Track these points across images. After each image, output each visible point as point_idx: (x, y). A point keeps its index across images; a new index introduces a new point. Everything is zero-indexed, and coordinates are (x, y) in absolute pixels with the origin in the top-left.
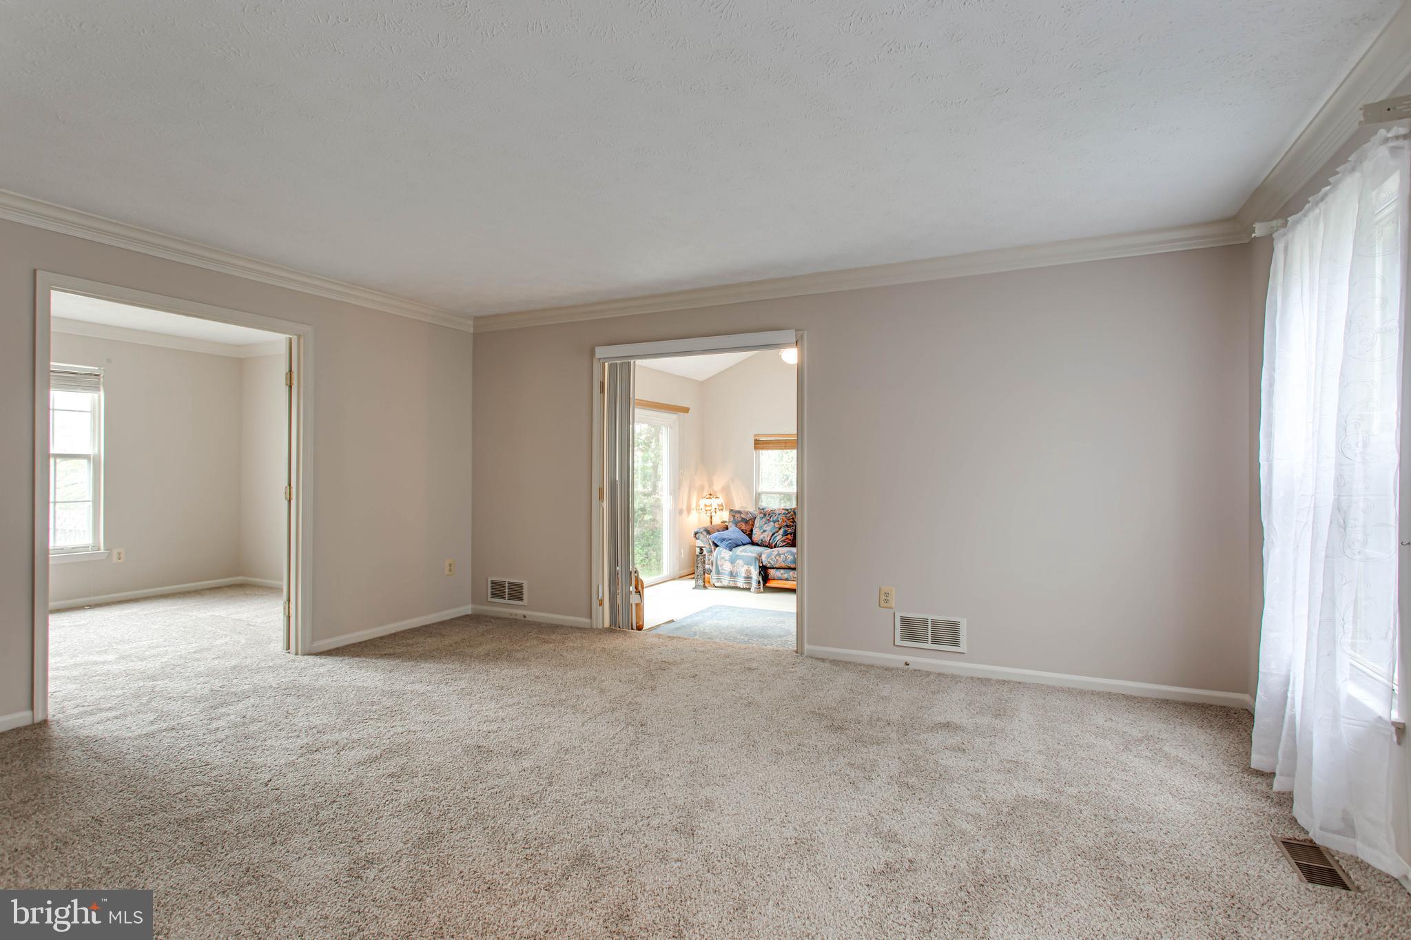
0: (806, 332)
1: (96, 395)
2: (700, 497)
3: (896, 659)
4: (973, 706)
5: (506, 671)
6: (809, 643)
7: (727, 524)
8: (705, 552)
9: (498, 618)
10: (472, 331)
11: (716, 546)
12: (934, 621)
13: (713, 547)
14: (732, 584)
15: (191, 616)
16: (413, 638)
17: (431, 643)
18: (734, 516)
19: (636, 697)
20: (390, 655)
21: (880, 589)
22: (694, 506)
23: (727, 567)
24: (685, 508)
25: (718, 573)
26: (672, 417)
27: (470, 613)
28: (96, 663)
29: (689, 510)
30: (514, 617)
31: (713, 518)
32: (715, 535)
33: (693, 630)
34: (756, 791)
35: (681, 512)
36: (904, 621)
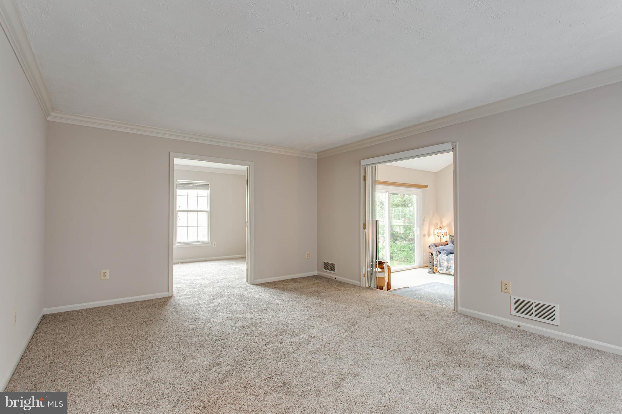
0: (458, 143)
1: (208, 191)
2: (436, 228)
3: (513, 322)
4: (549, 359)
5: (314, 300)
6: (461, 306)
7: (448, 242)
8: (434, 255)
9: (326, 278)
10: (317, 158)
11: (440, 253)
12: (537, 304)
13: (438, 253)
14: (447, 272)
15: (229, 267)
16: (290, 282)
17: (296, 285)
18: (451, 239)
19: (358, 320)
20: (278, 288)
21: (502, 281)
22: (432, 232)
23: (445, 264)
24: (426, 233)
25: (440, 266)
26: (419, 190)
27: (316, 275)
28: (195, 279)
29: (429, 235)
30: (332, 278)
31: (442, 239)
32: (439, 247)
33: (415, 293)
34: (383, 375)
35: (424, 236)
36: (517, 301)
